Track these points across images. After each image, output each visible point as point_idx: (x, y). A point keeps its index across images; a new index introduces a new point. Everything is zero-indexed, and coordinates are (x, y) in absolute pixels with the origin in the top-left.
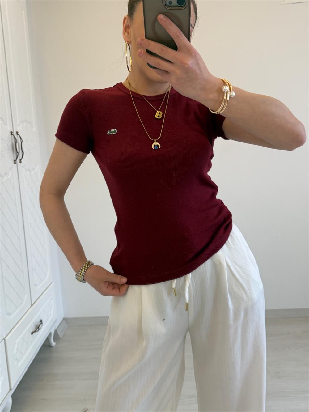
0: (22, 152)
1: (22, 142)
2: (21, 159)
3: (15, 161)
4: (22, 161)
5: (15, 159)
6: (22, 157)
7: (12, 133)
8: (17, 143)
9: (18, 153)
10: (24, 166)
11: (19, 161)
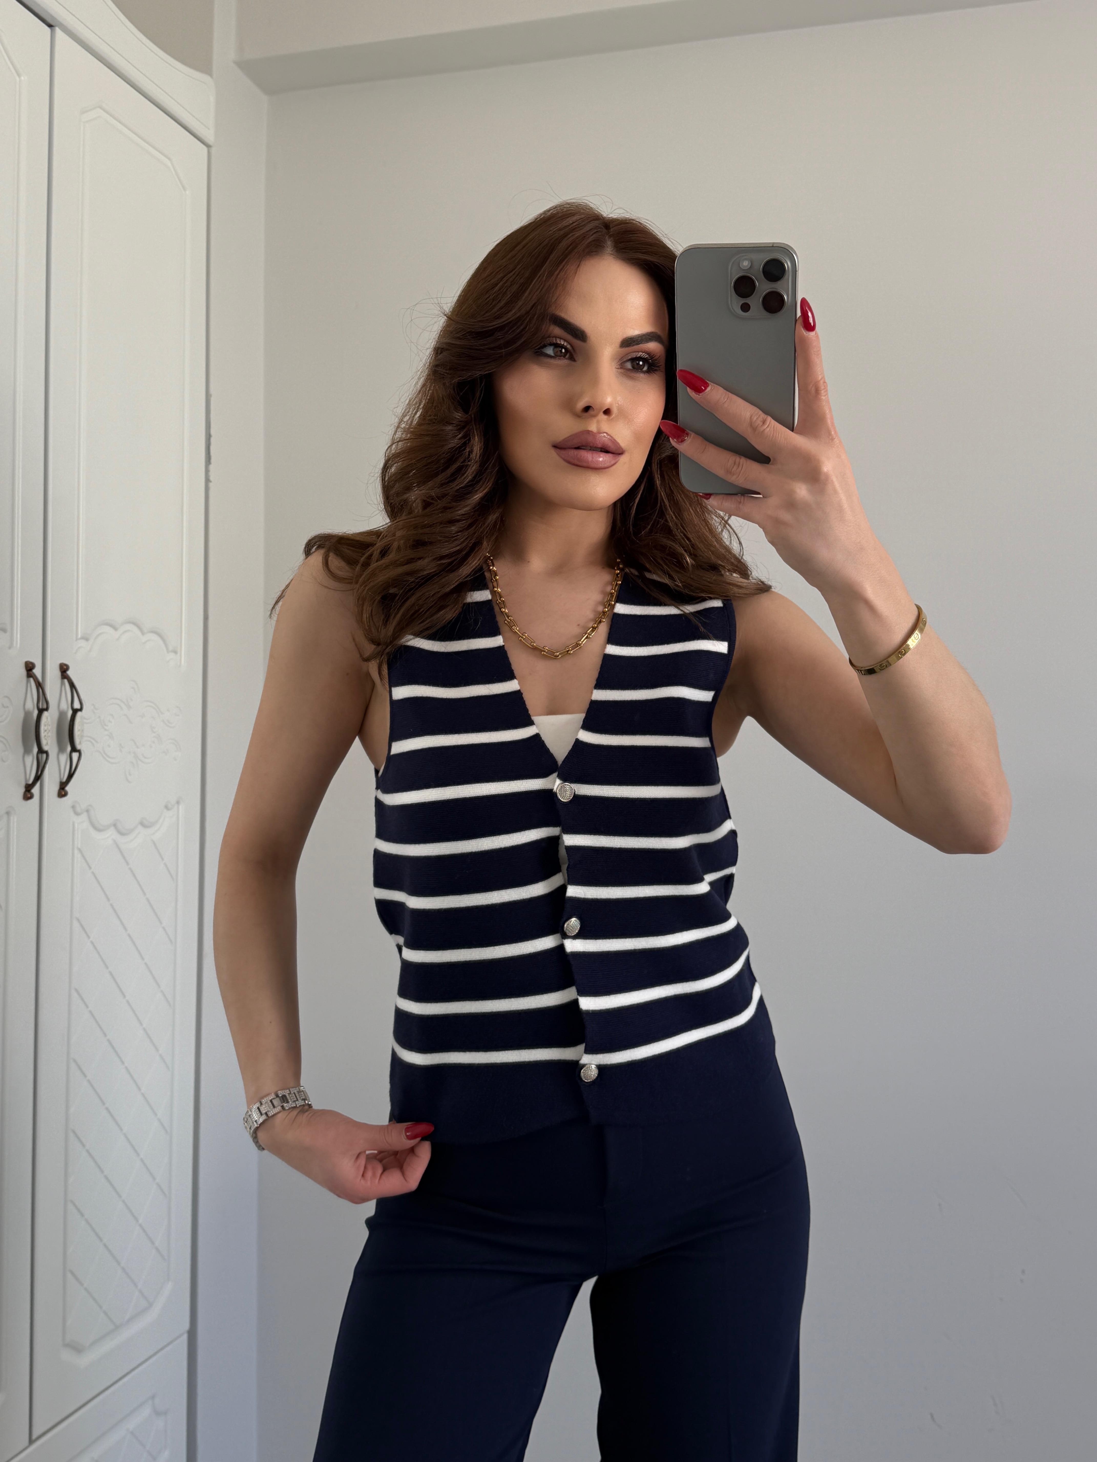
0: (74, 749)
1: (75, 710)
2: (64, 780)
3: (28, 788)
4: (68, 788)
5: (32, 781)
6: (71, 776)
7: (29, 668)
8: (45, 714)
9: (47, 753)
10: (87, 811)
11: (56, 788)
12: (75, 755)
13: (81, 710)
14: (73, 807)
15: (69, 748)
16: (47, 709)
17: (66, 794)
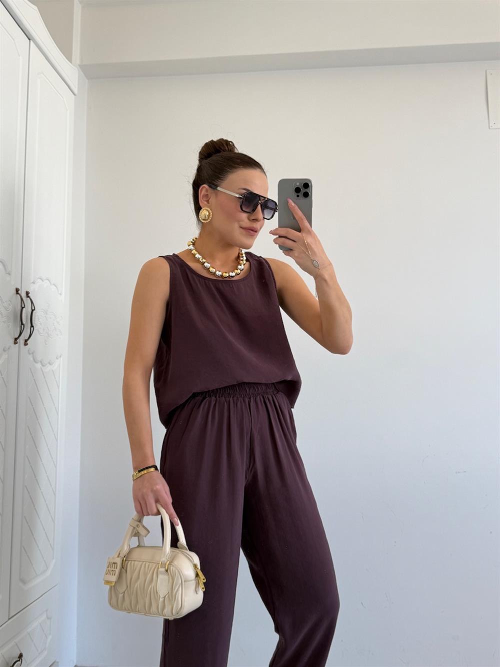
0: (32, 326)
1: (33, 310)
2: (27, 338)
3: (16, 339)
4: (28, 342)
5: (17, 337)
6: (30, 336)
7: (17, 290)
8: (24, 309)
9: (24, 325)
10: (33, 353)
11: (24, 342)
12: (32, 328)
13: (34, 310)
14: (29, 351)
15: (30, 325)
16: (24, 307)
17: (27, 344)
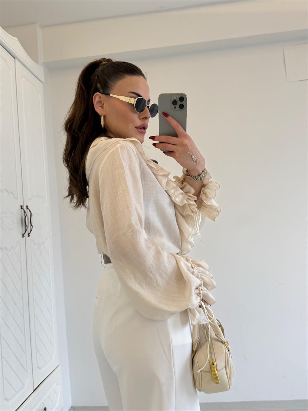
0: (31, 225)
1: (31, 216)
5: (24, 233)
6: (31, 231)
7: (21, 207)
9: (27, 226)
12: (32, 227)
14: (31, 239)
16: (26, 216)
17: (30, 236)
